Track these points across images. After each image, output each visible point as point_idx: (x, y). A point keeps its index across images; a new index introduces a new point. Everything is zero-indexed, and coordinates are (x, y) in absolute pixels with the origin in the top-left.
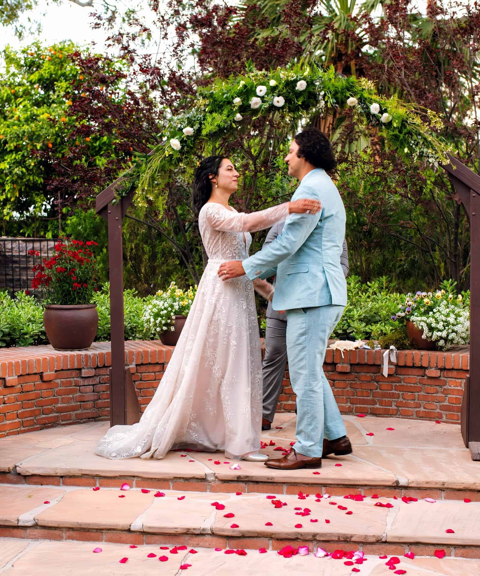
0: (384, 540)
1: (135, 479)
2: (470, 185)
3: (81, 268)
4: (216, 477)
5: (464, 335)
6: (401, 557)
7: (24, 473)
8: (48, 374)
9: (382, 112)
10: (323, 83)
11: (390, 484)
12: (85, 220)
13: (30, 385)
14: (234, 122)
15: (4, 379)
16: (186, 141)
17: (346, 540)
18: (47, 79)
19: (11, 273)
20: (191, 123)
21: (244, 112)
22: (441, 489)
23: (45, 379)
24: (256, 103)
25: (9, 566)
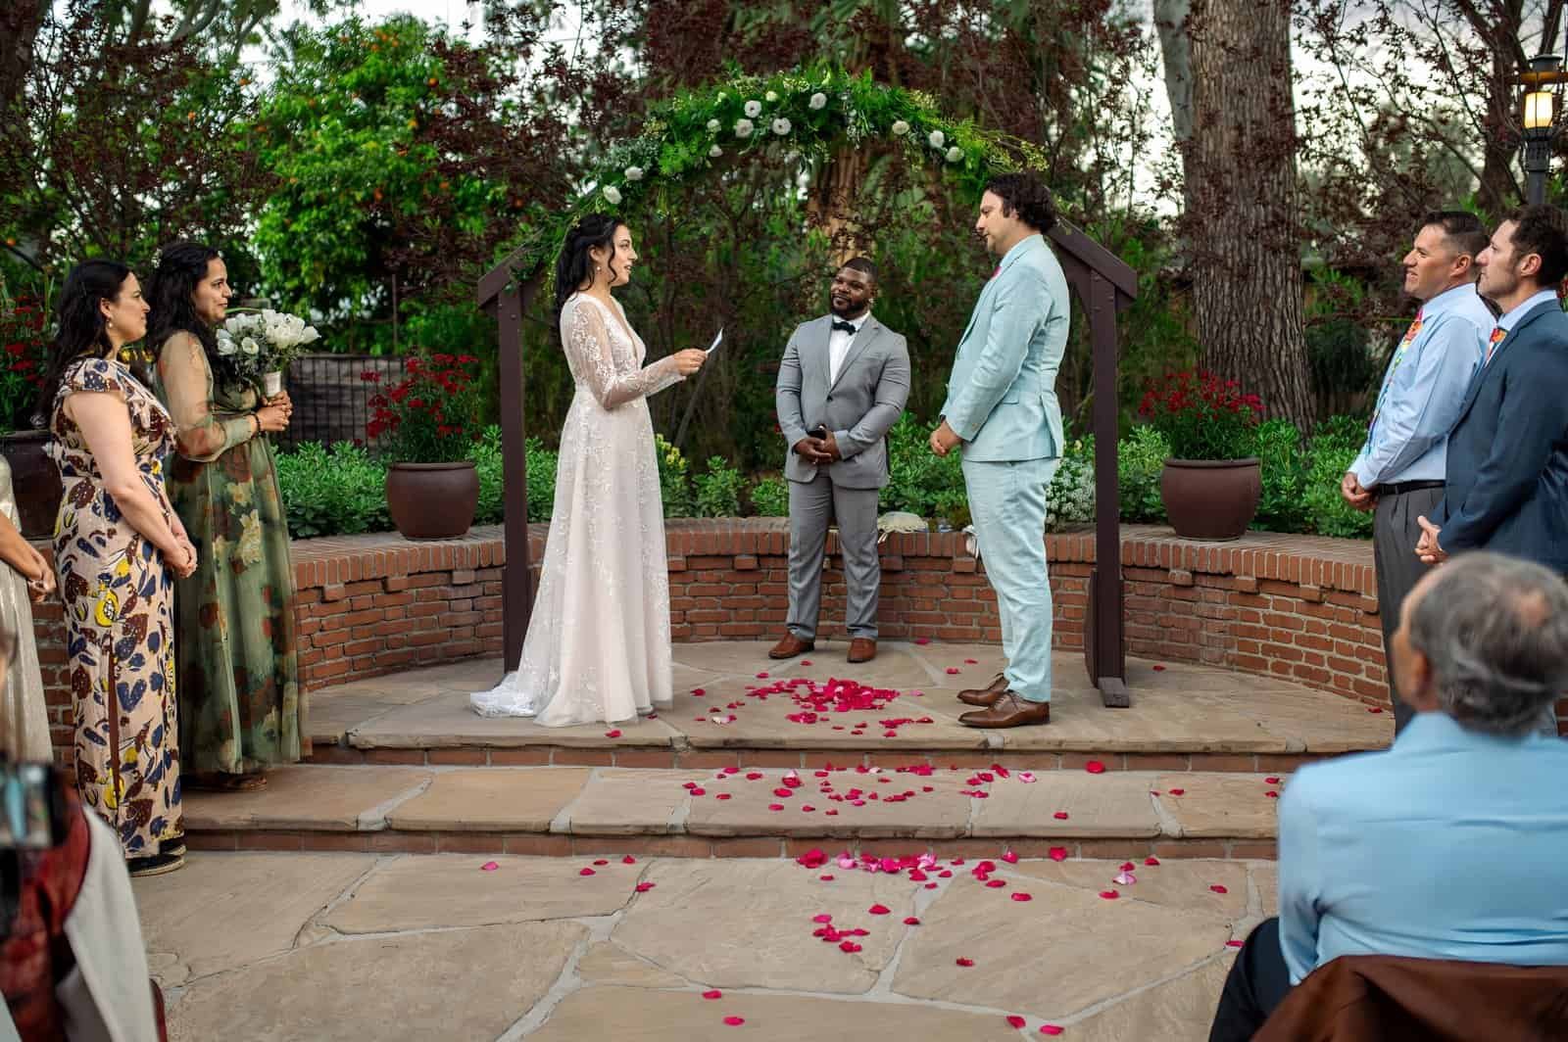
0: (968, 834)
1: (553, 750)
2: (1090, 262)
3: (449, 400)
4: (689, 744)
5: (1086, 506)
6: (995, 862)
7: (362, 745)
8: (397, 580)
9: (948, 144)
10: (853, 97)
11: (974, 746)
12: (446, 323)
13: (364, 601)
14: (709, 158)
15: (321, 588)
16: (628, 190)
17: (906, 835)
18: (371, 83)
19: (312, 415)
20: (637, 160)
21: (724, 141)
22: (1058, 753)
23: (392, 588)
24: (745, 129)
25: (347, 896)
